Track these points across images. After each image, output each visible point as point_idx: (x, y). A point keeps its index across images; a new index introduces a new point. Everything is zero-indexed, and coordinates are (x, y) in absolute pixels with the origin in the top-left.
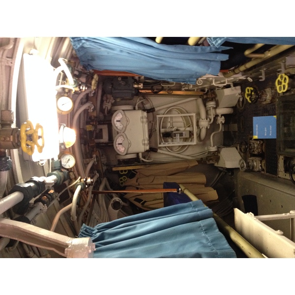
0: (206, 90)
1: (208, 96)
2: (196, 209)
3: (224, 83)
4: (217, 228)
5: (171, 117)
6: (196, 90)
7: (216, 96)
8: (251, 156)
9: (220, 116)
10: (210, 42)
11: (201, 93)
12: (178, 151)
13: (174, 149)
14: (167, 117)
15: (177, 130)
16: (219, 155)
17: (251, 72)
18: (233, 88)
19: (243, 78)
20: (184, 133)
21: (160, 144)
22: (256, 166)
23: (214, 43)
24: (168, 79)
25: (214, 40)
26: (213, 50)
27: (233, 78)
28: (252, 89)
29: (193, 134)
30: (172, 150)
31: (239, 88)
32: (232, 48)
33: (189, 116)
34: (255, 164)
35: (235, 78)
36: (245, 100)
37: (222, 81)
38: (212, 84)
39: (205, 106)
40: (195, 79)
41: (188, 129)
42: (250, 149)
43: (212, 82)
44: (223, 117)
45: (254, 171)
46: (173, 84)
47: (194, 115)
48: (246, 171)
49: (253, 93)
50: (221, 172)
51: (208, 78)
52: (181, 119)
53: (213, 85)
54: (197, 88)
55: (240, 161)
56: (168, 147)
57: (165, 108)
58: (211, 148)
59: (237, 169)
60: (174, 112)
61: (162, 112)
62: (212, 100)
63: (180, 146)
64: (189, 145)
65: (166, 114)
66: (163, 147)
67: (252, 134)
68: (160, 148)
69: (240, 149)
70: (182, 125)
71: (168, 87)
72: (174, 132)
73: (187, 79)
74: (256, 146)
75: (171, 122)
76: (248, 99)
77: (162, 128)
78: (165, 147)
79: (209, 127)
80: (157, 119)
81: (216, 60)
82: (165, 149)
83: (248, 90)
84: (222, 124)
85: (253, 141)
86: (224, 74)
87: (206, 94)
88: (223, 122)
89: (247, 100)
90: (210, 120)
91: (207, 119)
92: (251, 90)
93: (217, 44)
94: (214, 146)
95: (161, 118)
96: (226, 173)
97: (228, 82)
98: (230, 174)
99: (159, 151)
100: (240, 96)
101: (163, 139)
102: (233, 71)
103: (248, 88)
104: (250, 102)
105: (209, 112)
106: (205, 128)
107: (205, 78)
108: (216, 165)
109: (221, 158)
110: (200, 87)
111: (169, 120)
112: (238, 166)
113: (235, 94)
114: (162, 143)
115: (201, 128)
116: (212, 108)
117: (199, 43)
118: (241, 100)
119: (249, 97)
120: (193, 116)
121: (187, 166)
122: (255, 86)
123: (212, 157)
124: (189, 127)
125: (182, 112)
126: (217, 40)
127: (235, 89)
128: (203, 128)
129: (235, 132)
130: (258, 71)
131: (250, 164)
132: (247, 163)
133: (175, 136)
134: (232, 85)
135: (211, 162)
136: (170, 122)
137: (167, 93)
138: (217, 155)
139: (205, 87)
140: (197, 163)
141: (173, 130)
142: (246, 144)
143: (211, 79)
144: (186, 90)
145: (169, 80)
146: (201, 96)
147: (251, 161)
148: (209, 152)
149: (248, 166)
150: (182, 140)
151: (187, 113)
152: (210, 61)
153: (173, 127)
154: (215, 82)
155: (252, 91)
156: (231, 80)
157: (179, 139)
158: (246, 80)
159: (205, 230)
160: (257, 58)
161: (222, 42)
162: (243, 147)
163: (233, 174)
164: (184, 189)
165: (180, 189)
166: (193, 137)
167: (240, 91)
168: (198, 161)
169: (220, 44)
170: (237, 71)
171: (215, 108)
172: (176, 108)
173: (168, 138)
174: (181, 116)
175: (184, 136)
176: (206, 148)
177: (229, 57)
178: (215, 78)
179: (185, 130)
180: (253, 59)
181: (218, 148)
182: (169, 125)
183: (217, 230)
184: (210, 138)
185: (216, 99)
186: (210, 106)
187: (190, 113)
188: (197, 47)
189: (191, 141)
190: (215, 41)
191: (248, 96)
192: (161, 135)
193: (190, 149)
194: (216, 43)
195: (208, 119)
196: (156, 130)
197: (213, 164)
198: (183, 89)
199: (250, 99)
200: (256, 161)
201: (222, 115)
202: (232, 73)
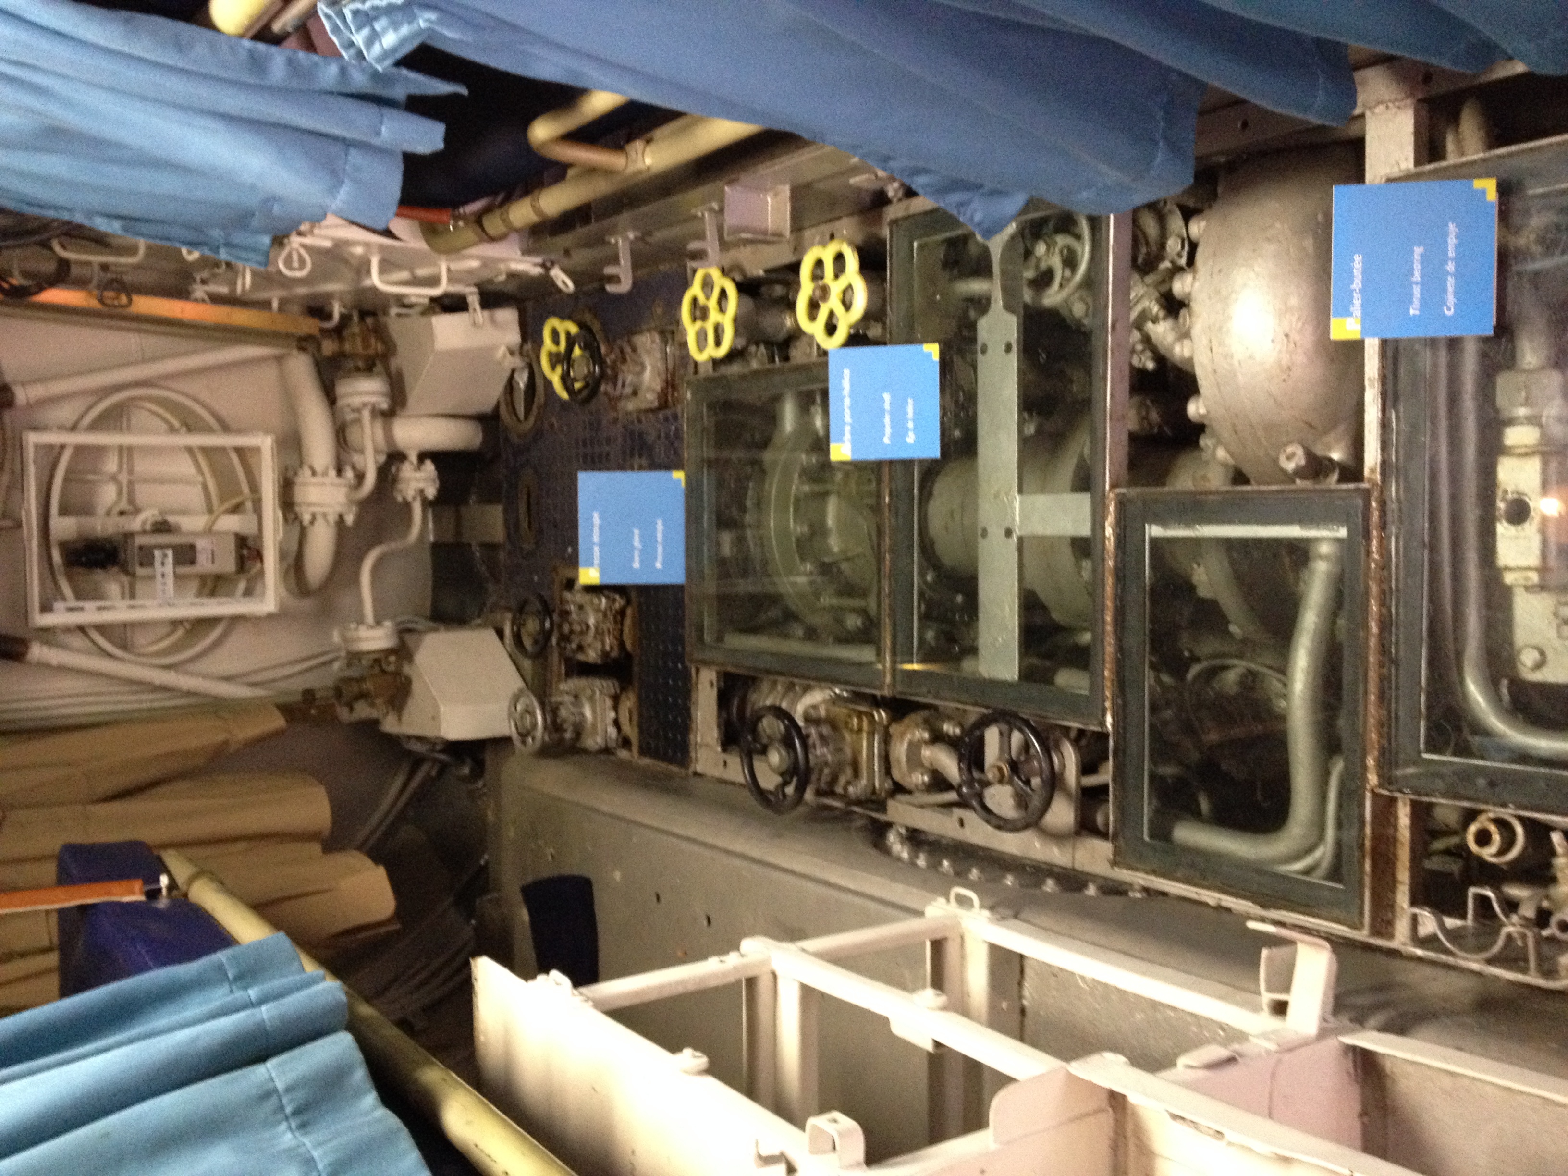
0: (337, 310)
1: (347, 347)
3: (433, 281)
5: (126, 453)
6: (275, 304)
7: (389, 349)
8: (569, 675)
9: (413, 457)
10: (336, 29)
11: (309, 326)
12: (157, 654)
13: (141, 639)
14: (99, 451)
15: (162, 527)
16: (406, 669)
17: (566, 240)
18: (481, 315)
19: (529, 266)
20: (202, 544)
21: (46, 608)
22: (594, 725)
23: (359, 39)
24: (90, 214)
25: (359, 28)
26: (359, 81)
27: (474, 264)
28: (574, 329)
29: (259, 555)
30: (124, 647)
31: (508, 316)
32: (464, 91)
33: (240, 451)
34: (588, 713)
35: (486, 263)
36: (539, 382)
37: (422, 272)
38: (367, 283)
39: (330, 397)
40: (266, 240)
41: (231, 523)
42: (565, 638)
43: (363, 268)
44: (429, 467)
45: (585, 751)
46: (131, 250)
47: (265, 443)
48: (546, 752)
49: (577, 351)
50: (417, 761)
51: (340, 245)
52: (185, 467)
53: (374, 290)
54: (283, 293)
55: (516, 699)
56: (102, 629)
57: (84, 393)
58: (363, 632)
59: (501, 743)
60: (140, 417)
61: (66, 413)
62: (368, 369)
63: (175, 623)
64: (236, 620)
65: (94, 426)
66: (68, 630)
67: (573, 562)
68: (47, 635)
69: (518, 639)
70: (194, 496)
71: (105, 267)
72: (140, 541)
73: (216, 233)
74: (592, 621)
75: (124, 478)
76: (555, 378)
77: (64, 511)
78: (82, 629)
79: (350, 519)
80: (30, 454)
81: (375, 141)
82: (77, 641)
83: (555, 334)
84: (426, 504)
85: (580, 598)
86: (430, 231)
87: (338, 332)
88: (431, 492)
89: (548, 384)
90: (360, 477)
91: (340, 471)
92: (568, 334)
93: (376, 49)
94: (378, 623)
95: (53, 453)
96: (443, 768)
97: (450, 280)
98: (466, 770)
99: (37, 651)
100: (517, 362)
101: (70, 579)
102: (478, 220)
103: (553, 322)
104: (564, 395)
105: (353, 435)
106: (332, 518)
107: (327, 244)
108: (390, 725)
109: (416, 686)
110: (302, 291)
111: (111, 465)
112: (502, 727)
113: (492, 349)
114: (59, 606)
115: (306, 518)
116: (366, 414)
117: (277, 27)
118: (522, 381)
119: (559, 370)
120: (257, 450)
121: (221, 737)
122: (588, 318)
123: (368, 686)
124: (236, 509)
125: (191, 424)
126: (378, 26)
127: (493, 321)
128: (320, 523)
129: (491, 547)
130: (600, 240)
131: (563, 713)
132: (551, 711)
133: (147, 559)
134: (474, 300)
135: (363, 711)
136: (114, 478)
137: (94, 303)
138: (398, 674)
139: (329, 296)
140: (278, 722)
141: (135, 524)
142: (547, 610)
143: (359, 250)
144: (216, 299)
145: (101, 225)
146: (304, 343)
147: (568, 699)
148: (354, 657)
149: (555, 726)
150: (194, 585)
151: (226, 428)
152: (347, 144)
153: (137, 511)
154: (382, 271)
155: (571, 341)
156: (470, 272)
157: (170, 580)
158: (545, 284)
160: (592, 171)
161: (403, 42)
162: (532, 625)
163: (479, 769)
164: (193, 878)
165: (164, 879)
166: (261, 573)
167: (513, 337)
168: (286, 710)
169: (394, 50)
170: (493, 224)
171: (388, 415)
172: (151, 399)
173: (99, 575)
174: (190, 450)
175: (204, 564)
176: (336, 637)
177: (447, 139)
178: (382, 248)
179: (209, 531)
180: (571, 172)
181: (404, 632)
182: (108, 495)
184: (355, 580)
185: (394, 363)
186: (356, 401)
187: (240, 432)
188: (261, 47)
189: (248, 593)
190: (366, 31)
191: (553, 367)
192: (56, 556)
193: (238, 640)
194: (370, 41)
195: (349, 474)
196: (19, 525)
197: (374, 723)
198: (199, 291)
199: (565, 379)
200: (591, 699)
201: (423, 456)
202: (470, 234)
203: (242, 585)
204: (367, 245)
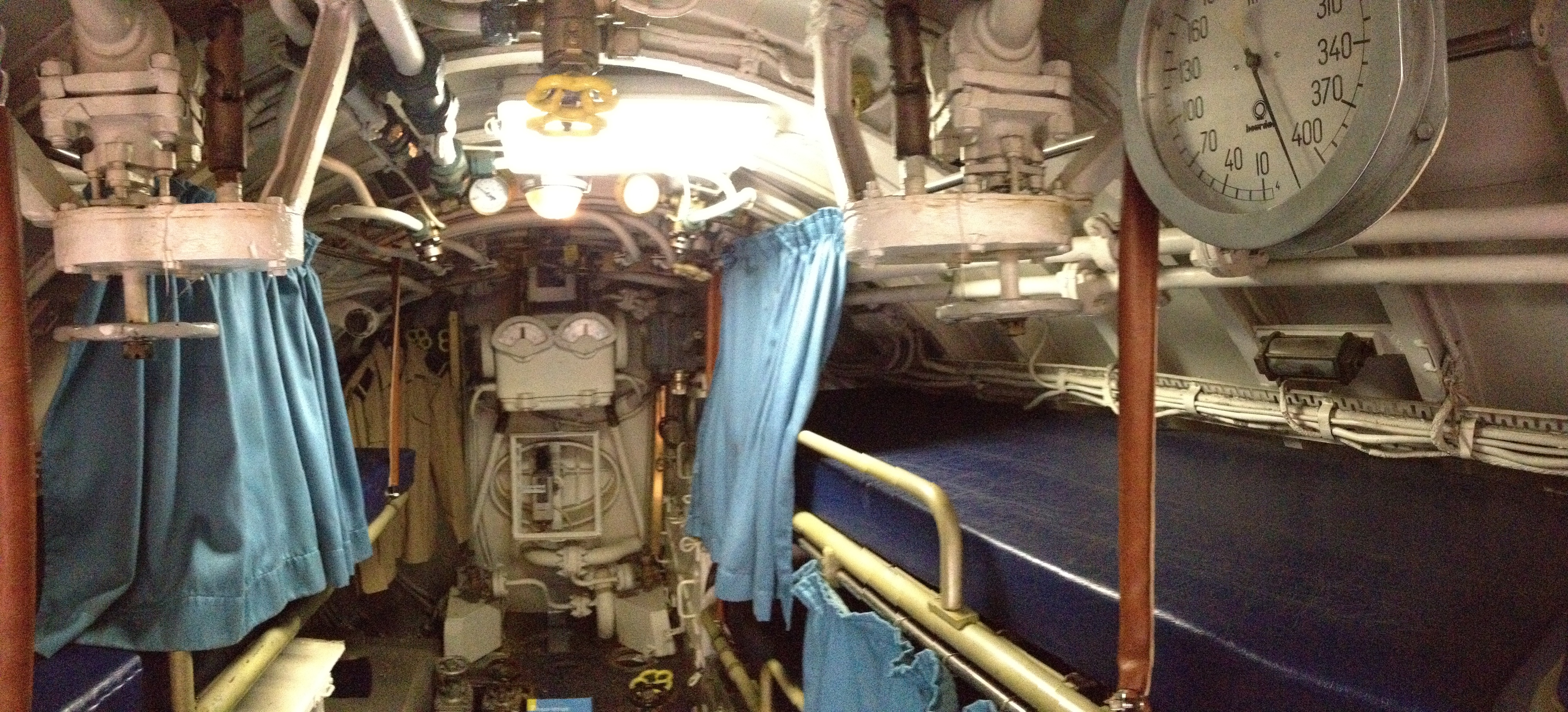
0: (664, 562)
1: (648, 568)
2: (349, 542)
3: (686, 611)
4: (299, 596)
5: (591, 471)
6: (664, 533)
7: (648, 589)
8: (475, 689)
9: (592, 604)
10: (806, 569)
11: (655, 550)
12: (495, 487)
13: (502, 478)
14: (591, 460)
15: (556, 488)
16: (482, 601)
17: (717, 680)
18: (670, 635)
19: (700, 660)
20: (547, 505)
21: (519, 440)
22: (448, 704)
23: (804, 580)
24: (701, 461)
25: (809, 579)
26: (784, 579)
27: (697, 632)
28: (668, 687)
29: (542, 530)
30: (500, 471)
31: (671, 649)
32: (788, 628)
33: (593, 521)
34: (455, 701)
35: (699, 638)
36: (635, 669)
37: (689, 604)
38: (680, 577)
39: (621, 561)
40: (698, 534)
41: (557, 518)
42: (497, 688)
43: (688, 576)
44: (587, 612)
45: (434, 696)
46: (684, 473)
47: (598, 532)
48: (435, 674)
49: (657, 691)
50: (433, 602)
51: (698, 564)
52: (584, 496)
53: (677, 582)
54: (670, 536)
55: (462, 659)
56: (508, 465)
57: (616, 451)
58: (502, 580)
59: (441, 652)
60: (606, 476)
61: (607, 446)
62: (638, 579)
63: (509, 492)
64: (511, 520)
65: (602, 458)
66: (508, 449)
67: (540, 696)
68: (507, 440)
69: (497, 662)
70: (570, 499)
71: (675, 461)
72: (549, 478)
73: (698, 513)
74: (506, 704)
75: (578, 470)
76: (640, 679)
77: (563, 448)
78: (508, 454)
79: (560, 573)
80: (588, 434)
81: (756, 588)
82: (503, 451)
83: (663, 677)
84: (569, 611)
85: (518, 697)
86: (712, 609)
87: (654, 563)
88: (575, 613)
89: (637, 674)
90: (581, 578)
91: (583, 568)
92: (664, 684)
93: (802, 588)
94: (507, 587)
95: (589, 442)
96: (429, 615)
97: (686, 620)
98: (427, 627)
99: (499, 437)
100: (647, 656)
101: (533, 449)
102: (721, 634)
103: (670, 675)
104: (632, 685)
105: (602, 573)
106: (560, 565)
107: (698, 559)
108: (454, 591)
109: (474, 605)
110: (672, 545)
111: (584, 465)
112: (449, 654)
113: (652, 641)
114: (519, 446)
115: (561, 552)
116: (614, 579)
117: (801, 541)
118: (637, 659)
119: (645, 681)
120: (593, 530)
121: (455, 514)
122: (675, 695)
123: (475, 582)
124: (564, 520)
125: (605, 497)
126: (812, 588)
127: (668, 641)
128: (559, 559)
129: (544, 644)
130: (719, 699)
131: (455, 686)
132: (456, 680)
133: (540, 482)
134: (677, 631)
135: (462, 578)
136: (577, 467)
137: (657, 456)
138: (480, 597)
139: (670, 558)
140: (460, 540)
141: (557, 477)
142: (513, 679)
143: (696, 574)
144: (664, 506)
145: (696, 465)
146: (646, 548)
147: (463, 689)
148: (489, 575)
149: (449, 681)
150: (527, 501)
151: (604, 513)
152: (752, 573)
153: (563, 476)
154: (687, 585)
155: (661, 686)
156: (692, 628)
157: (529, 492)
158: (692, 670)
159: (294, 562)
160: (758, 694)
161: (807, 600)
162: (503, 670)
163: (428, 635)
164: (395, 506)
165: (396, 495)
166: (533, 532)
167: (660, 653)
168: (465, 544)
169: (802, 596)
170: (720, 643)
171: (613, 589)
172: (615, 479)
173: (533, 461)
174: (593, 497)
175: (537, 506)
176: (500, 565)
177: (764, 623)
178: (699, 584)
179: (554, 508)
180: (753, 681)
181: (501, 598)
182: (570, 464)
183: (293, 596)
184: (530, 576)
185: (641, 591)
186: (620, 574)
187: (603, 521)
188: (790, 535)
189: (524, 525)
190: (809, 583)
191: (646, 677)
192: (541, 445)
193: (501, 521)
194: (803, 585)
195: (583, 572)
196: (556, 430)
197: (455, 584)
198: (667, 500)
199: (640, 685)
200: (462, 703)
201: (594, 609)
202: (713, 630)
203: (527, 522)
204: (699, 578)
